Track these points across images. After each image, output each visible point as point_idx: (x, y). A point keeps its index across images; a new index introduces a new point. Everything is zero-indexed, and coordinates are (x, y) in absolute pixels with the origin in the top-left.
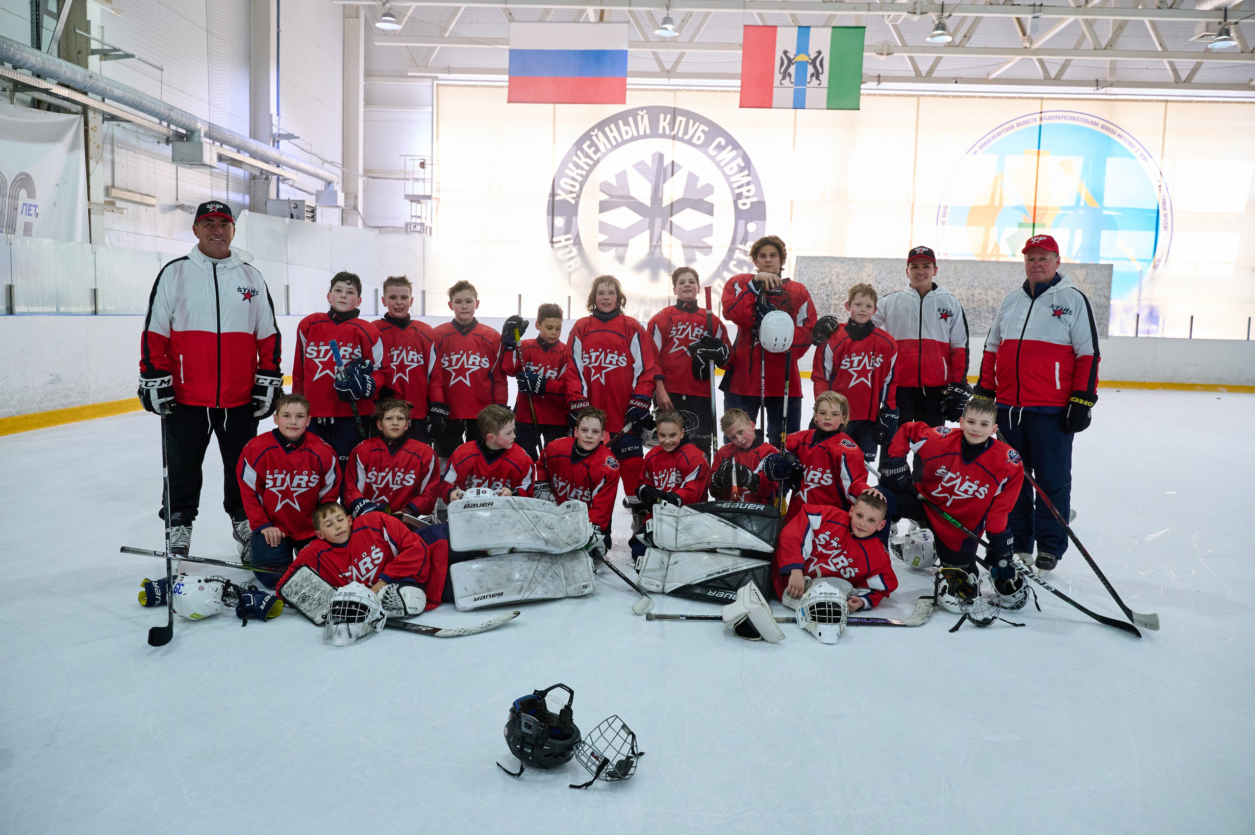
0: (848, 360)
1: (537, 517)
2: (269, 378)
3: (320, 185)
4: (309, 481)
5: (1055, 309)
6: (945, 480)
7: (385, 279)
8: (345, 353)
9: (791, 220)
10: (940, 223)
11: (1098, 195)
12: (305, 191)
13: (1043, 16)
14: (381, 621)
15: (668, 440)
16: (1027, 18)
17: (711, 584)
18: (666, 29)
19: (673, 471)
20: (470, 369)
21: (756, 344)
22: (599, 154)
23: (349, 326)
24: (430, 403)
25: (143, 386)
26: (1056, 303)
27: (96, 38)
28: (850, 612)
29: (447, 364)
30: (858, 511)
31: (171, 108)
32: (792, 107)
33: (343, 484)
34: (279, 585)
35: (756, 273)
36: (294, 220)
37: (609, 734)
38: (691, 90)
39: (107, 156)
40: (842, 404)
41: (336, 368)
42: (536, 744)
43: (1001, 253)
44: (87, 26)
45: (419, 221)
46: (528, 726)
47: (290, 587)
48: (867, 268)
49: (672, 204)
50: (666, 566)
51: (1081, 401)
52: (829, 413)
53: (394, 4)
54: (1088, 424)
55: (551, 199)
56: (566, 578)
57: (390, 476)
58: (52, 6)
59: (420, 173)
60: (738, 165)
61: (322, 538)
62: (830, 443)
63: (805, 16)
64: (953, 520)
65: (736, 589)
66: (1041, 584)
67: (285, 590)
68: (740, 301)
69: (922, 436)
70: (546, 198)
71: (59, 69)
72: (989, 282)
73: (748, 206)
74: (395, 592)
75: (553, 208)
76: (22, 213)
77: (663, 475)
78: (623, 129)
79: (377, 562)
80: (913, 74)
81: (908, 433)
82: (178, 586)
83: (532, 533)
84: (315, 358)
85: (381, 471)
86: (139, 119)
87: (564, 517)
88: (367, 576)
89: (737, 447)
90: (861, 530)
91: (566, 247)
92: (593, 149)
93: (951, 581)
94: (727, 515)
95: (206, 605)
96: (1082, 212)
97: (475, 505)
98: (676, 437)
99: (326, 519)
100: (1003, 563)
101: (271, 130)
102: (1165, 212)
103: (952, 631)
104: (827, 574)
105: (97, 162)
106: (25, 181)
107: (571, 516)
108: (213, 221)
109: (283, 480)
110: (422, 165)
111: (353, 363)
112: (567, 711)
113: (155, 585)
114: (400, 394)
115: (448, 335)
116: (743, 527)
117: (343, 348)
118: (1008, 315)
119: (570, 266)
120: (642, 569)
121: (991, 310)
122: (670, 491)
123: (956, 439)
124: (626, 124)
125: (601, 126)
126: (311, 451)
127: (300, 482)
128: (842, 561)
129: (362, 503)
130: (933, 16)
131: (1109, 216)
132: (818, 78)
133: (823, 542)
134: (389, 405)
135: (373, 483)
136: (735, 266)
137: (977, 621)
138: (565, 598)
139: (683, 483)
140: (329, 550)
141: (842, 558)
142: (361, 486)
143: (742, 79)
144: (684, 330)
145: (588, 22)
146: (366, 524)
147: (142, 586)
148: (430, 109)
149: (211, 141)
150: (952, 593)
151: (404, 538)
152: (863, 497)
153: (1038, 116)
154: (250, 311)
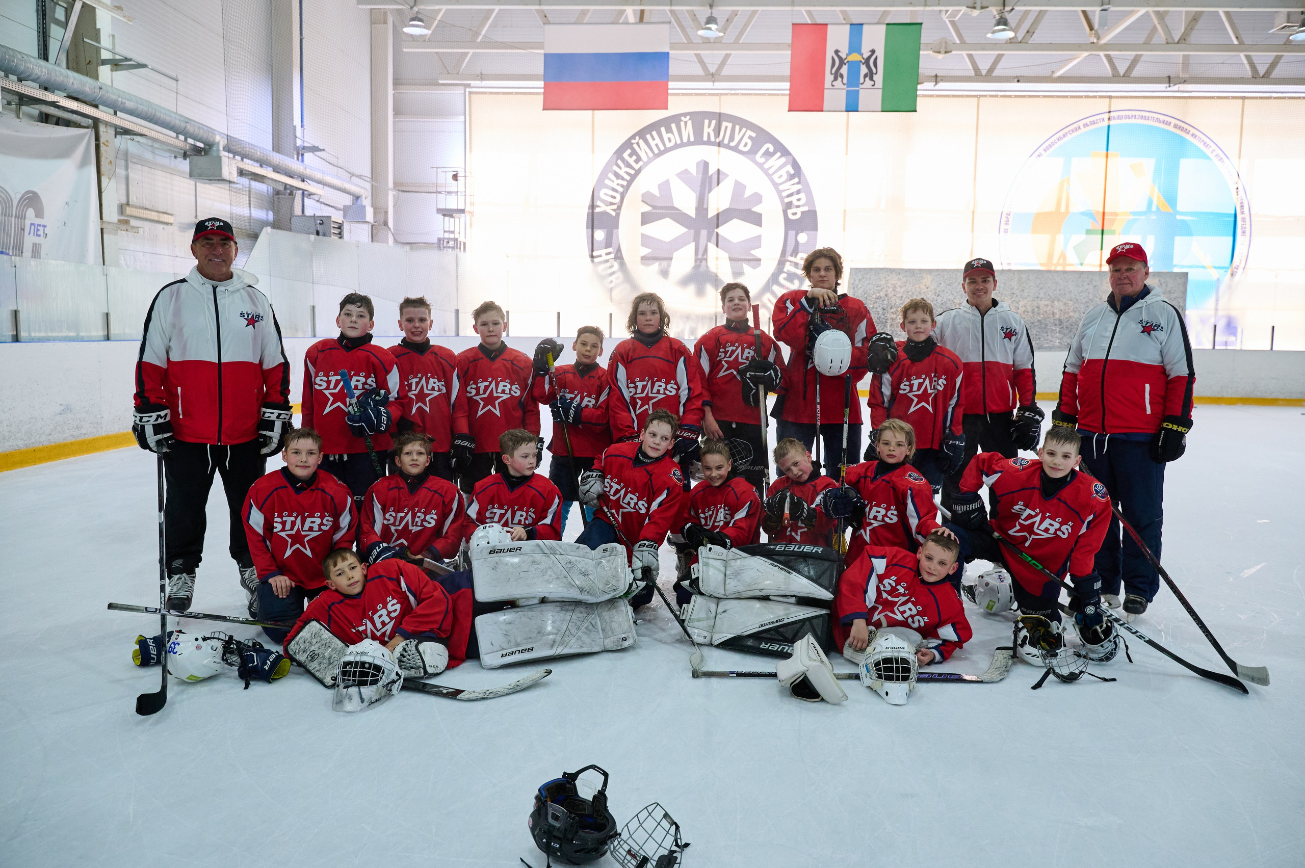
0: (907, 383)
1: (570, 563)
2: (276, 412)
3: (347, 200)
4: (322, 524)
5: (1144, 325)
6: (1023, 517)
7: (402, 301)
8: (357, 383)
9: (844, 230)
10: (1002, 230)
11: (1171, 199)
12: (332, 207)
13: (1113, 9)
14: (398, 683)
15: (715, 473)
16: (1095, 11)
17: (764, 635)
18: (710, 29)
19: (721, 508)
20: (499, 397)
21: (809, 367)
22: (641, 163)
23: (360, 353)
24: (454, 434)
25: (138, 422)
26: (1145, 318)
27: (107, 47)
28: (920, 666)
29: (474, 392)
30: (927, 552)
31: (188, 121)
32: (844, 109)
33: (359, 526)
34: (286, 641)
35: (809, 289)
36: (320, 237)
37: (650, 824)
38: (737, 94)
39: (121, 172)
40: (908, 433)
41: (348, 399)
42: (565, 838)
43: (1067, 262)
44: (96, 35)
45: (452, 236)
46: (555, 818)
47: (297, 644)
48: (925, 280)
49: (718, 214)
50: (714, 615)
51: (1175, 427)
52: (893, 444)
53: (422, 7)
54: (1182, 453)
55: (591, 211)
56: (603, 630)
57: (409, 517)
58: (60, 14)
59: (452, 186)
60: (788, 172)
61: (333, 588)
62: (894, 476)
63: (857, 12)
64: (1034, 561)
65: (792, 641)
66: (1133, 633)
67: (293, 646)
68: (793, 320)
69: (997, 469)
70: (585, 211)
71: (66, 80)
72: (1055, 292)
73: (798, 216)
74: (414, 649)
75: (593, 221)
76: (29, 234)
77: (710, 513)
78: (666, 136)
79: (393, 615)
80: (972, 73)
81: (981, 465)
82: (173, 645)
83: (564, 580)
84: (325, 389)
85: (399, 512)
86: (153, 132)
87: (601, 562)
88: (383, 630)
89: (793, 481)
90: (930, 574)
91: (607, 261)
92: (634, 158)
93: (1031, 629)
94: (782, 558)
95: (204, 666)
96: (1154, 217)
97: (501, 551)
98: (723, 469)
99: (337, 568)
100: (1090, 610)
101: (295, 142)
102: (1243, 216)
103: (1034, 688)
104: (893, 623)
105: (110, 179)
106: (32, 199)
107: (608, 561)
108: (212, 240)
109: (293, 524)
110: (455, 177)
111: (367, 393)
112: (601, 797)
113: (150, 642)
114: (420, 426)
115: (475, 360)
116: (799, 572)
117: (355, 378)
118: (1090, 332)
119: (611, 282)
120: (688, 618)
121: (1057, 322)
122: (718, 530)
123: (1034, 472)
124: (669, 130)
125: (642, 134)
126: (323, 491)
127: (312, 525)
128: (910, 609)
129: (379, 548)
130: (994, 11)
131: (1183, 221)
132: (871, 79)
133: (888, 588)
134: (407, 439)
135: (391, 524)
136: (785, 279)
137: (1062, 676)
138: (603, 651)
139: (732, 521)
140: (342, 601)
141: (910, 605)
142: (378, 528)
143: (790, 82)
144: (733, 352)
145: (628, 23)
146: (382, 573)
147: (136, 643)
148: (462, 118)
149: (231, 155)
150: (1033, 644)
151: (423, 588)
152: (933, 537)
153: (1106, 116)
154: (255, 338)
